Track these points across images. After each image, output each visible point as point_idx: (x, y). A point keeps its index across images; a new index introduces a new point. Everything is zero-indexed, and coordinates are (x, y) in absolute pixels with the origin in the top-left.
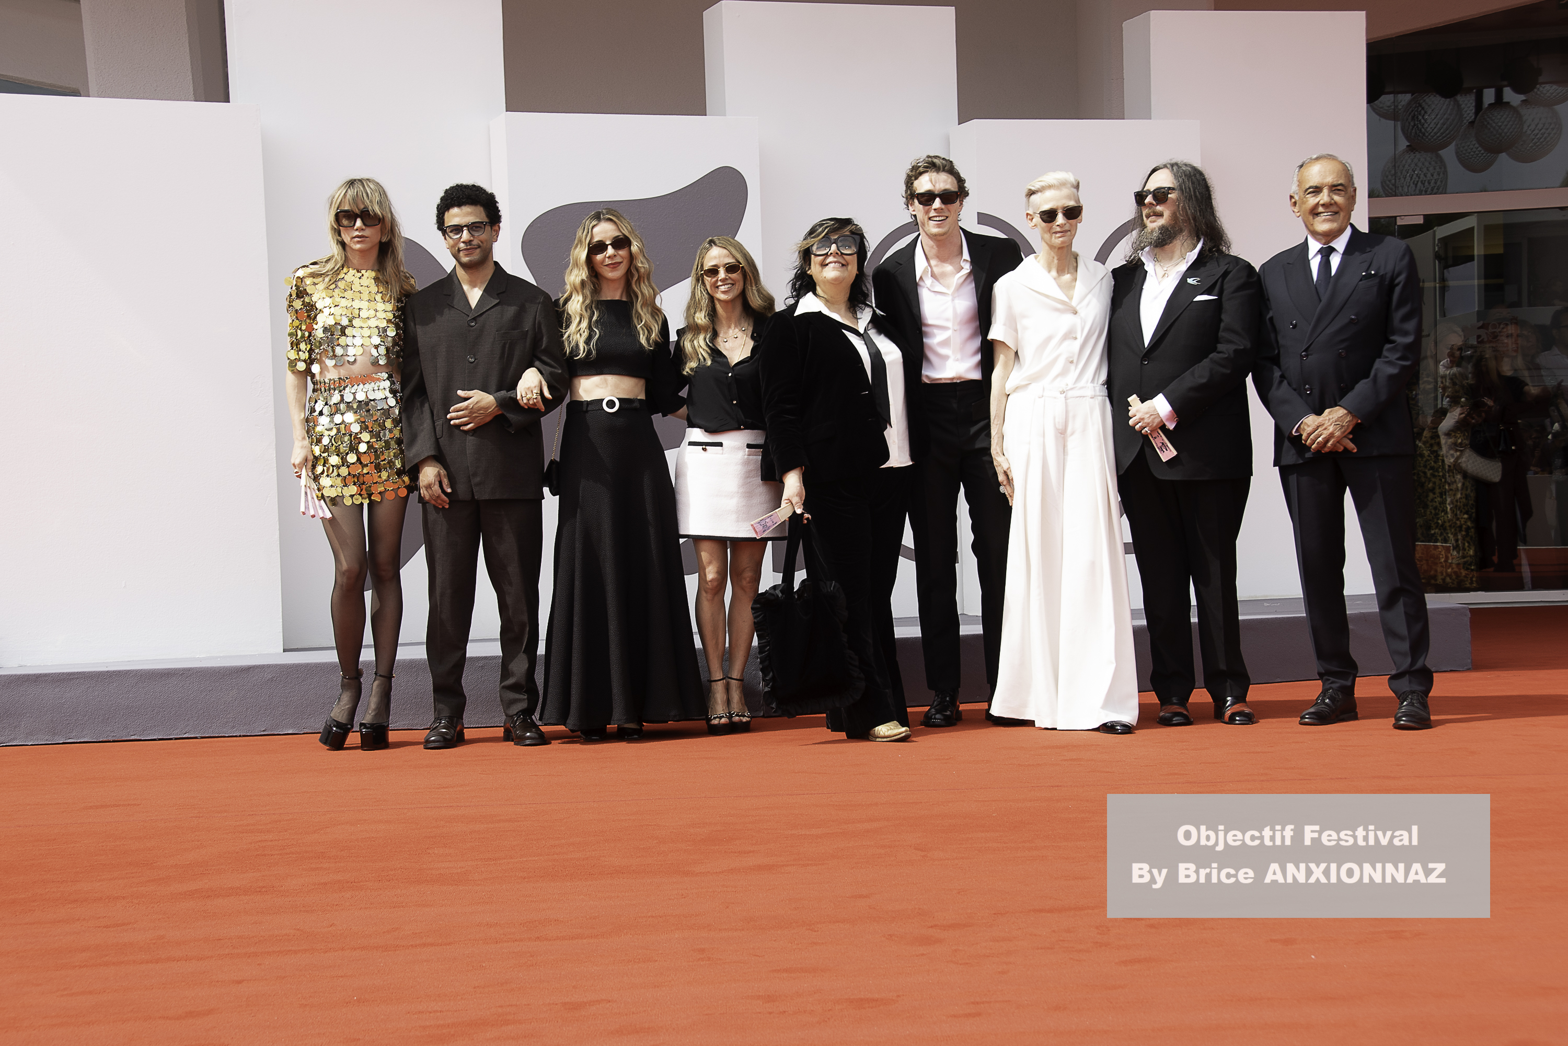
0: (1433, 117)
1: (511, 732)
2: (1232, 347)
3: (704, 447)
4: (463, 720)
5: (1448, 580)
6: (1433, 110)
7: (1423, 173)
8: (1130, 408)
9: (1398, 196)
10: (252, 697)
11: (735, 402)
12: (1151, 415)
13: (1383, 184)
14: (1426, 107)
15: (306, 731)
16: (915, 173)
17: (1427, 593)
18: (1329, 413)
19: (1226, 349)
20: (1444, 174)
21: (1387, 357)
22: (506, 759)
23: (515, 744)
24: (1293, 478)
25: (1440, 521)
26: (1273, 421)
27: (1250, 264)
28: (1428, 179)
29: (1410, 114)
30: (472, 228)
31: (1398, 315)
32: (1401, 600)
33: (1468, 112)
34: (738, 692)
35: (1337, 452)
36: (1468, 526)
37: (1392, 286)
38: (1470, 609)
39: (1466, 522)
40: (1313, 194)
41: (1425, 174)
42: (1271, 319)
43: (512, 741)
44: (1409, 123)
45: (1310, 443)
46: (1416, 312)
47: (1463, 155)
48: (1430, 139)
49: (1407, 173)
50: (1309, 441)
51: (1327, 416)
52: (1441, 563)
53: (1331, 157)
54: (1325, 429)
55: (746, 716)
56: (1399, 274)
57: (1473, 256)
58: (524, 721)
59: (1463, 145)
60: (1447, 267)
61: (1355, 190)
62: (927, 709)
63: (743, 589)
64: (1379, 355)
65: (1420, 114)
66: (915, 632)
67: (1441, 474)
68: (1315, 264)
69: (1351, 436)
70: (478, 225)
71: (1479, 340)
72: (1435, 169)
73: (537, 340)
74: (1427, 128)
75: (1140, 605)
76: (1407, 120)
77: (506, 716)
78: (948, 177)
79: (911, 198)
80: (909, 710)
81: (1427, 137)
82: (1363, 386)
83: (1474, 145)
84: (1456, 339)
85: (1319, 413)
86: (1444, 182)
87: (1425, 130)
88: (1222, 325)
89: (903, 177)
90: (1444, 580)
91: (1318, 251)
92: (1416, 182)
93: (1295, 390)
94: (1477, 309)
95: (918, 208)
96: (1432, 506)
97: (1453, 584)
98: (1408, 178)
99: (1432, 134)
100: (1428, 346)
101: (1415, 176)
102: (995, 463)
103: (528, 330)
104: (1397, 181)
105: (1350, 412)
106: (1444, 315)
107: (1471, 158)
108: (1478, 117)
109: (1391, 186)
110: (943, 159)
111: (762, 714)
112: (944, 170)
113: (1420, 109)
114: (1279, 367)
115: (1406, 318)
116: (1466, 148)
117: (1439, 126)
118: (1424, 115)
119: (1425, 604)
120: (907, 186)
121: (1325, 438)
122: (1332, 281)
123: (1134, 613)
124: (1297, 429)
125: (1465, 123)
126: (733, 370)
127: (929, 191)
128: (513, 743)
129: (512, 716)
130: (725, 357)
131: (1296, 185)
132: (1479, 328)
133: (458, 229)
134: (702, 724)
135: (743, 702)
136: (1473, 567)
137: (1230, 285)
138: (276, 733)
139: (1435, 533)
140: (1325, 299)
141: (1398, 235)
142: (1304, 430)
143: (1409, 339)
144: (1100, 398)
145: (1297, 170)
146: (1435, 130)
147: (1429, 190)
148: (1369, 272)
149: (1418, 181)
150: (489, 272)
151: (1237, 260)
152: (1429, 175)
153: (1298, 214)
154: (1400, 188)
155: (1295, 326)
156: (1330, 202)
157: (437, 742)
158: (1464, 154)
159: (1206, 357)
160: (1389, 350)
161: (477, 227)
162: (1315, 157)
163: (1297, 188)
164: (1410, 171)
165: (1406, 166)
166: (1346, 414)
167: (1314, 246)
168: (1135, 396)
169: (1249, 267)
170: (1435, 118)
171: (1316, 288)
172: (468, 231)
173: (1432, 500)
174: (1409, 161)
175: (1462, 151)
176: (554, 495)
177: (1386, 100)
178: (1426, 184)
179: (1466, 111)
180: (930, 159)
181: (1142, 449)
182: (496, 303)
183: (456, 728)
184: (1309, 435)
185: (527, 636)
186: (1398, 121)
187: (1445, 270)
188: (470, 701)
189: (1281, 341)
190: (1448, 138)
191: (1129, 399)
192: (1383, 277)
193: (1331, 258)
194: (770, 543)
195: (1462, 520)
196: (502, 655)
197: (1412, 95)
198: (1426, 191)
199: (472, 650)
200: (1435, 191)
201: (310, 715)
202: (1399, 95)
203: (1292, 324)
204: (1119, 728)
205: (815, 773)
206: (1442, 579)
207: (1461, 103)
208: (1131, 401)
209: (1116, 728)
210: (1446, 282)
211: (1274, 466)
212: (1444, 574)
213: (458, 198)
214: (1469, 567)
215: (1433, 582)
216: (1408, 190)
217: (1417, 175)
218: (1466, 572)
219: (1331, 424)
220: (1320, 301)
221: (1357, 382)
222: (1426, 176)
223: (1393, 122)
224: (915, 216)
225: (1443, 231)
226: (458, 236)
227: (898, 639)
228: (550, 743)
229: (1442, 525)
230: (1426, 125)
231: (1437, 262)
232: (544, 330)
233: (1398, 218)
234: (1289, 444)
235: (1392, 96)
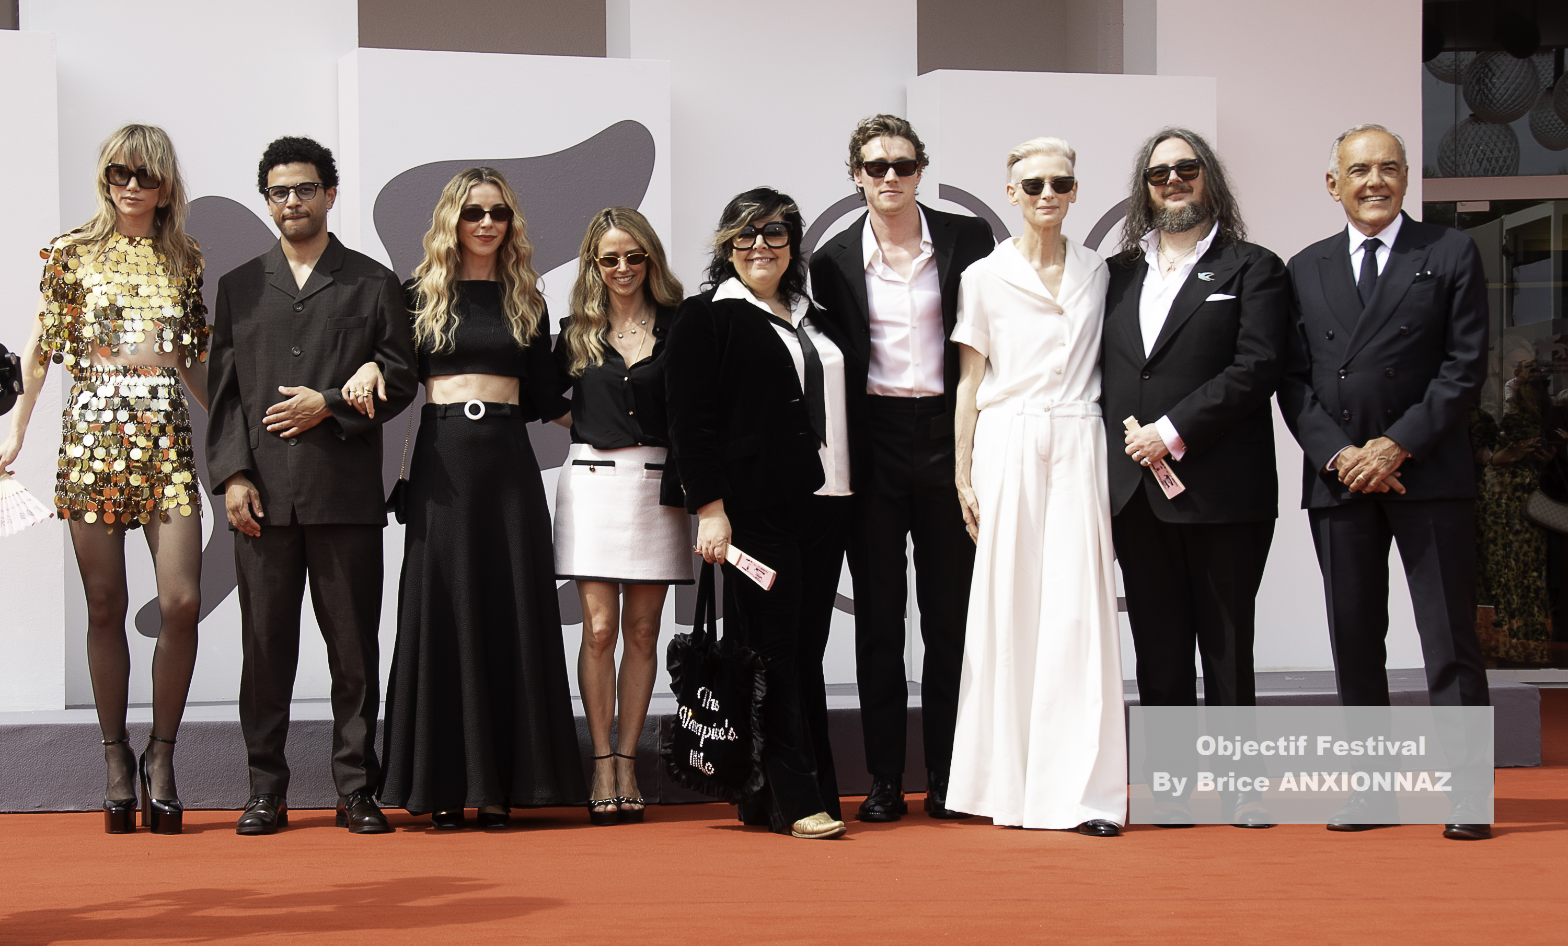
0: (1503, 81)
1: (345, 815)
2: (1252, 359)
3: (592, 466)
4: (285, 798)
5: (1512, 652)
6: (1502, 72)
7: (1489, 149)
8: (1126, 432)
9: (1458, 177)
10: (25, 765)
11: (631, 413)
12: (1152, 442)
13: (1440, 160)
14: (1494, 68)
15: (90, 808)
16: (863, 136)
17: (1488, 668)
18: (1373, 445)
19: (1247, 362)
20: (1515, 150)
21: (1444, 377)
22: (339, 849)
23: (350, 831)
24: (1325, 523)
25: (1502, 580)
26: (1302, 452)
27: (1275, 255)
28: (1496, 156)
29: (1475, 76)
30: (300, 190)
31: (1459, 325)
32: (1457, 679)
33: (1546, 75)
34: (628, 772)
35: (1381, 493)
36: (1538, 587)
37: (1452, 290)
38: (1541, 690)
39: (1535, 581)
40: (1359, 173)
41: (1491, 150)
42: (1302, 326)
43: (347, 826)
44: (1473, 87)
45: (1348, 481)
46: (1481, 322)
47: (1539, 129)
48: (1498, 108)
49: (1470, 148)
50: (1347, 479)
51: (1370, 448)
52: (1504, 631)
53: (1379, 129)
54: (1367, 464)
55: (638, 803)
56: (1462, 275)
57: (1549, 252)
58: (362, 802)
59: (1539, 115)
60: (1516, 264)
61: (1407, 170)
62: (864, 798)
63: (637, 644)
64: (1436, 374)
65: (1487, 77)
66: (853, 702)
67: (1504, 521)
68: (1357, 260)
69: (1399, 474)
70: (307, 187)
71: (1556, 357)
72: (1504, 144)
73: (378, 329)
74: (1495, 94)
75: (1134, 677)
76: (1471, 83)
77: (340, 795)
78: (904, 142)
79: (857, 167)
80: (841, 799)
81: (1495, 105)
82: (1414, 412)
83: (1553, 116)
84: (1525, 355)
85: (1360, 444)
86: (1515, 161)
87: (1493, 97)
88: (1241, 331)
89: (848, 141)
90: (1507, 652)
91: (1362, 245)
92: (1480, 160)
93: (1330, 415)
94: (1552, 318)
95: (865, 179)
96: (1493, 560)
97: (1519, 658)
98: (1471, 155)
99: (1501, 102)
100: (1493, 365)
101: (1479, 152)
102: (959, 496)
103: (367, 317)
104: (1458, 157)
105: (1398, 444)
106: (1512, 323)
107: (1549, 133)
108: (1558, 82)
109: (1450, 164)
110: (898, 119)
111: (658, 800)
112: (899, 134)
113: (1487, 70)
114: (1311, 385)
115: (1469, 330)
116: (1543, 119)
117: (1509, 92)
118: (1491, 78)
119: (1487, 684)
120: (852, 152)
121: (1367, 475)
122: (1378, 281)
123: (1126, 684)
124: (1332, 464)
125: (1542, 90)
126: (630, 374)
127: (881, 159)
128: (347, 829)
129: (347, 796)
130: (620, 356)
131: (1337, 161)
132: (1556, 342)
133: (283, 191)
134: (583, 811)
135: (635, 784)
136: (1543, 638)
137: (1251, 282)
138: (54, 810)
139: (1496, 594)
140: (1369, 305)
141: (1458, 225)
142: (1341, 464)
143: (1473, 356)
144: (1094, 419)
145: (1337, 144)
146: (1505, 97)
147: (1497, 170)
148: (1424, 272)
149: (1483, 159)
150: (321, 245)
151: (1259, 250)
152: (1497, 152)
153: (1338, 198)
154: (1461, 167)
155: (1331, 338)
156: (1381, 183)
157: (254, 825)
158: (1541, 127)
159: (1221, 371)
160: (1447, 368)
161: (306, 189)
162: (1359, 127)
163: (1337, 166)
164: (1473, 146)
165: (1469, 140)
166: (1393, 446)
167: (1357, 238)
168: (1132, 418)
169: (1275, 260)
170: (1505, 82)
171: (1359, 291)
172: (295, 194)
173: (1493, 554)
174: (1473, 133)
175: (1537, 124)
176: (401, 523)
177: (1446, 58)
178: (1493, 162)
179: (1543, 75)
180: (881, 120)
181: (1142, 484)
182: (329, 282)
183: (277, 808)
184: (1347, 471)
185: (364, 695)
186: (1460, 84)
187: (1514, 269)
188: (295, 775)
189: (1316, 356)
190: (1521, 107)
191: (1125, 422)
192: (1441, 279)
193: (1377, 253)
194: (672, 588)
195: (1531, 579)
196: (333, 719)
197: (1477, 54)
198: (1493, 171)
199: (297, 712)
200: (1504, 171)
201: (96, 789)
202: (1462, 53)
203: (1328, 334)
204: (1102, 828)
205: (724, 876)
206: (1505, 651)
207: (1537, 64)
208: (1128, 424)
209: (1099, 828)
210: (1515, 284)
211: (1303, 507)
212: (1508, 645)
213: (285, 152)
214: (1539, 637)
215: (1493, 654)
216: (1471, 169)
217: (1482, 151)
218: (1536, 643)
219: (1375, 458)
220: (1364, 307)
221: (1407, 407)
222: (1493, 153)
223: (1454, 85)
224: (862, 189)
225: (1512, 220)
226: (283, 200)
227: (830, 710)
228: (394, 831)
229: (1506, 585)
230: (1494, 91)
231: (1504, 258)
232: (388, 316)
233: (1458, 203)
234: (1321, 482)
235: (1452, 53)
